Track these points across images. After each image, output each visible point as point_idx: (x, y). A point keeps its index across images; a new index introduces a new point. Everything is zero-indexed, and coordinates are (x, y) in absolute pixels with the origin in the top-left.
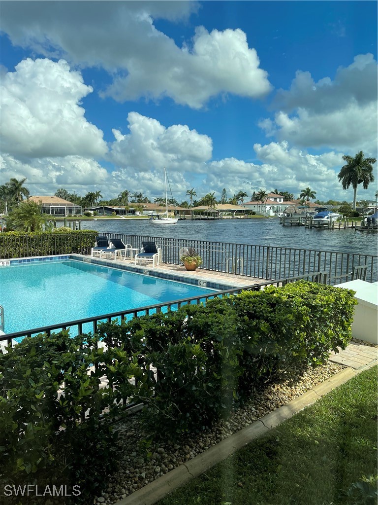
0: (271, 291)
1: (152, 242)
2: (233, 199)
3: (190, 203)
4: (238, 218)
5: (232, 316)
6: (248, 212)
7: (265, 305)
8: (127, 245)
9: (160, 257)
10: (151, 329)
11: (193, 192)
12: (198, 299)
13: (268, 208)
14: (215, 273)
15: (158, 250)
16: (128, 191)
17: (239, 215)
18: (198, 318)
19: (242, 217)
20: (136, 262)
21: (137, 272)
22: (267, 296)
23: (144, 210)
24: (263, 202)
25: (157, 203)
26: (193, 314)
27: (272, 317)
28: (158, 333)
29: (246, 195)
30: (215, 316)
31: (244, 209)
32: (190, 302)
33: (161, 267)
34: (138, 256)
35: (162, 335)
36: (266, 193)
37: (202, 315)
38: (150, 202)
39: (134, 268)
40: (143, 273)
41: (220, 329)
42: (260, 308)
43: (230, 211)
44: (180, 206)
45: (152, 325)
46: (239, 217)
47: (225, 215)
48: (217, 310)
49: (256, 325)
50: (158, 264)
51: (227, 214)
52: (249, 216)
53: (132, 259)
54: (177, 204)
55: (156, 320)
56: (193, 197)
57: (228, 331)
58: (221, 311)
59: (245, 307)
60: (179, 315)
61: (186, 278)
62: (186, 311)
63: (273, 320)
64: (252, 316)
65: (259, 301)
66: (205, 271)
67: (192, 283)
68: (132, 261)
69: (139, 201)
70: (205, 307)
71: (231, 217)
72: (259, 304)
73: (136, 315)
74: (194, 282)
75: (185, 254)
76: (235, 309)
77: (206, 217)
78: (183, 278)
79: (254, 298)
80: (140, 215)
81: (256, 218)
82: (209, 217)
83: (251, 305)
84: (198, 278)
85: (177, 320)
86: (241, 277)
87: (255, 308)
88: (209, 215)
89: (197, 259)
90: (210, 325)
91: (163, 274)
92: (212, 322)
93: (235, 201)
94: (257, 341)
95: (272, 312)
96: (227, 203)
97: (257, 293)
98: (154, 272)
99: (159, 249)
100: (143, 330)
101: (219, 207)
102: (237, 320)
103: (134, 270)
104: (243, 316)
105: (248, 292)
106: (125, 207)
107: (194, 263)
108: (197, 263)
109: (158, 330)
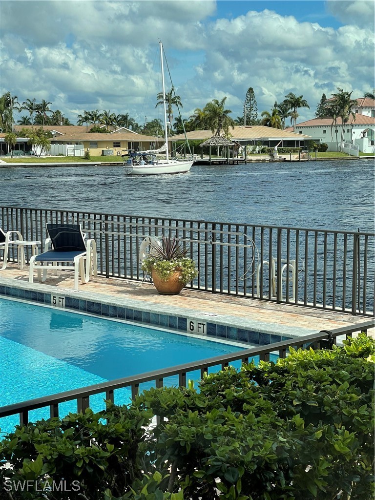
0: (360, 349)
1: (73, 226)
2: (271, 113)
3: (167, 124)
4: (284, 160)
5: (264, 417)
6: (307, 145)
7: (346, 385)
8: (9, 233)
9: (92, 261)
10: (61, 457)
11: (173, 96)
12: (182, 374)
13: (357, 133)
14: (228, 298)
15: (88, 243)
16: (12, 96)
17: (288, 152)
18: (179, 424)
19: (295, 157)
20: (31, 274)
21: (34, 299)
22: (349, 363)
23: (53, 142)
24: (345, 121)
25: (85, 124)
26: (170, 411)
27: (362, 416)
28: (79, 465)
29: (304, 104)
30: (223, 418)
31: (300, 138)
32: (161, 380)
33: (95, 287)
34: (36, 260)
35: (90, 470)
36: (351, 98)
37: (192, 415)
38: (67, 123)
39: (27, 291)
40: (49, 302)
41: (234, 451)
42: (333, 394)
43: (266, 143)
44: (143, 133)
45: (62, 445)
46: (287, 157)
47: (252, 153)
48: (228, 402)
49: (322, 439)
50: (87, 280)
51: (257, 150)
52: (312, 155)
53: (22, 266)
54: (136, 128)
55: (77, 430)
56: (173, 109)
57: (253, 457)
58: (237, 405)
59: (297, 392)
60: (132, 417)
61: (157, 315)
62: (151, 406)
63: (364, 424)
64: (313, 416)
65: (330, 376)
66: (204, 294)
67: (171, 326)
68: (23, 273)
69: (40, 121)
70: (198, 392)
71: (267, 157)
72: (331, 384)
73: (25, 419)
74: (177, 323)
75: (153, 252)
76: (272, 399)
77: (206, 158)
78: (148, 313)
79: (320, 367)
80: (43, 156)
81: (329, 159)
82: (214, 159)
83: (312, 386)
84: (184, 314)
85: (127, 431)
86: (292, 308)
87: (320, 394)
88: (214, 153)
89: (185, 266)
90: (209, 441)
91: (99, 304)
92: (214, 435)
93: (278, 118)
94: (325, 479)
95: (362, 402)
96: (258, 123)
97: (326, 354)
98: (77, 300)
99: (89, 241)
100: (40, 457)
101: (239, 133)
102: (275, 426)
103: (27, 295)
104: (291, 414)
105: (304, 352)
106: (5, 135)
107: (177, 275)
108: (184, 276)
109: (78, 459)
